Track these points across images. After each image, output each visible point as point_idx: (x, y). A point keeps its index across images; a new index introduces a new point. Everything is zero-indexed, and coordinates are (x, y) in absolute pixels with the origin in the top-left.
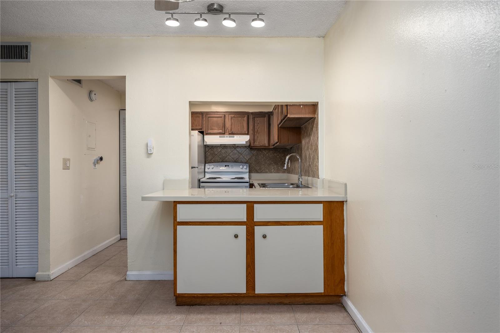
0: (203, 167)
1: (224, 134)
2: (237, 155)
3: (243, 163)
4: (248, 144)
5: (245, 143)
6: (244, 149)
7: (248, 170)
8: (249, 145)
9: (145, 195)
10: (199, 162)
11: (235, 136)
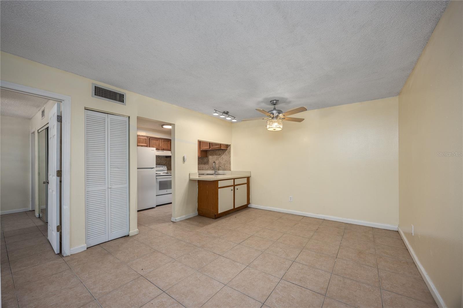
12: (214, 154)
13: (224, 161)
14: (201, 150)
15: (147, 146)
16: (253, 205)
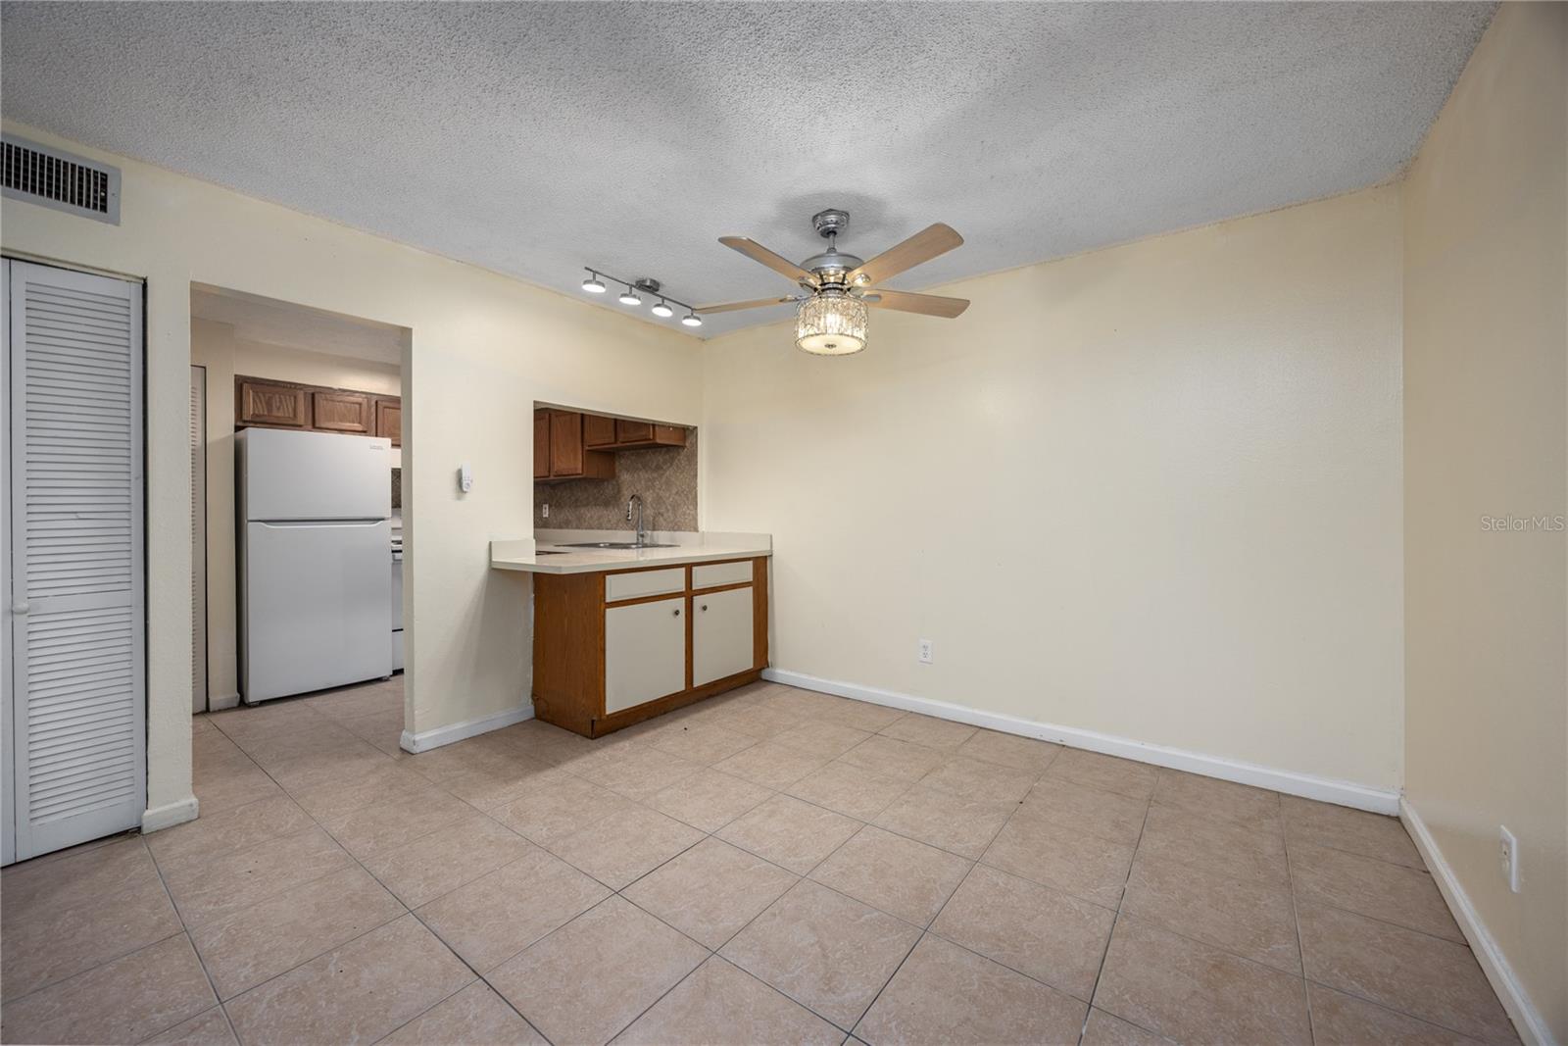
12: (640, 466)
13: (674, 492)
14: (587, 448)
15: (365, 432)
16: (781, 672)
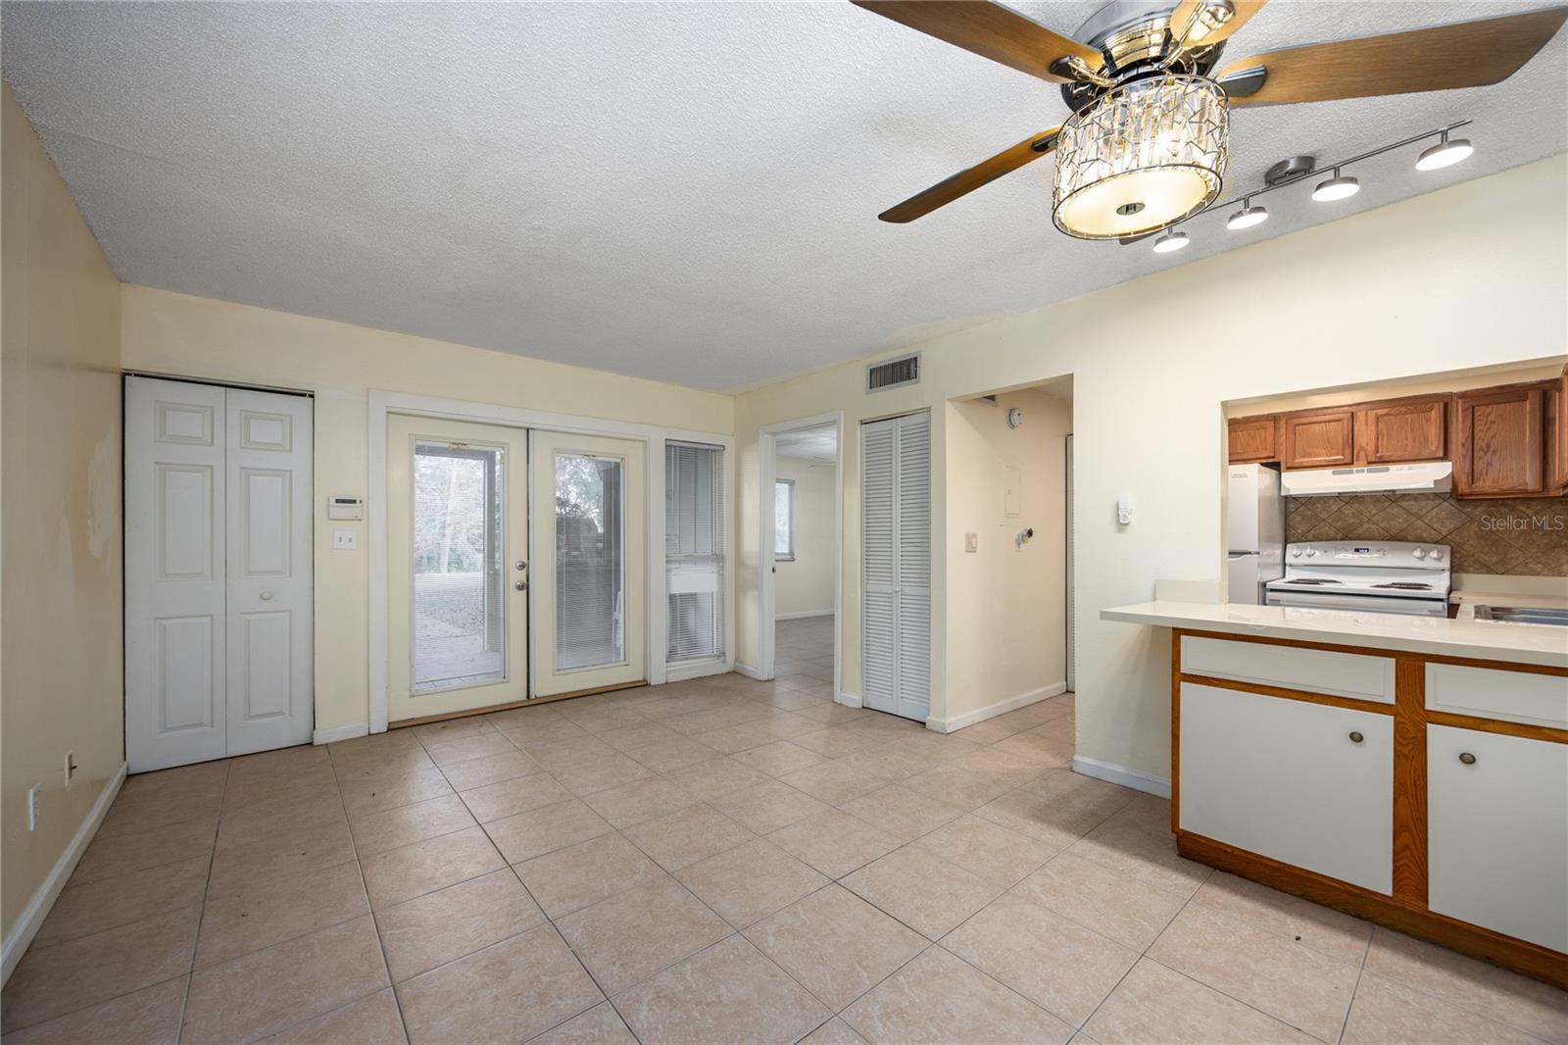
0: (1279, 552)
1: (1352, 463)
2: (1401, 520)
3: (1425, 542)
4: (1448, 488)
5: (1432, 486)
6: (1431, 504)
7: (1446, 563)
8: (1452, 489)
9: (1113, 607)
10: (1265, 539)
11: (1392, 467)
